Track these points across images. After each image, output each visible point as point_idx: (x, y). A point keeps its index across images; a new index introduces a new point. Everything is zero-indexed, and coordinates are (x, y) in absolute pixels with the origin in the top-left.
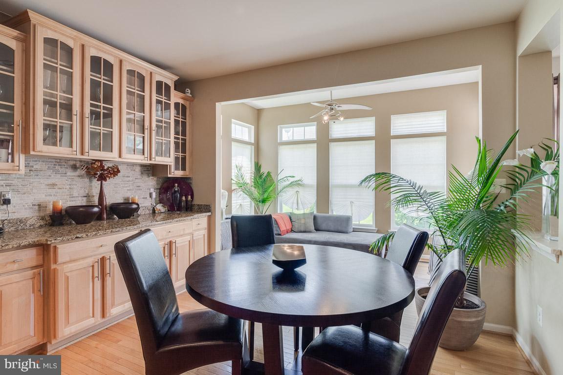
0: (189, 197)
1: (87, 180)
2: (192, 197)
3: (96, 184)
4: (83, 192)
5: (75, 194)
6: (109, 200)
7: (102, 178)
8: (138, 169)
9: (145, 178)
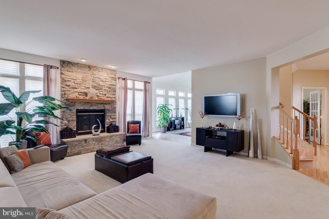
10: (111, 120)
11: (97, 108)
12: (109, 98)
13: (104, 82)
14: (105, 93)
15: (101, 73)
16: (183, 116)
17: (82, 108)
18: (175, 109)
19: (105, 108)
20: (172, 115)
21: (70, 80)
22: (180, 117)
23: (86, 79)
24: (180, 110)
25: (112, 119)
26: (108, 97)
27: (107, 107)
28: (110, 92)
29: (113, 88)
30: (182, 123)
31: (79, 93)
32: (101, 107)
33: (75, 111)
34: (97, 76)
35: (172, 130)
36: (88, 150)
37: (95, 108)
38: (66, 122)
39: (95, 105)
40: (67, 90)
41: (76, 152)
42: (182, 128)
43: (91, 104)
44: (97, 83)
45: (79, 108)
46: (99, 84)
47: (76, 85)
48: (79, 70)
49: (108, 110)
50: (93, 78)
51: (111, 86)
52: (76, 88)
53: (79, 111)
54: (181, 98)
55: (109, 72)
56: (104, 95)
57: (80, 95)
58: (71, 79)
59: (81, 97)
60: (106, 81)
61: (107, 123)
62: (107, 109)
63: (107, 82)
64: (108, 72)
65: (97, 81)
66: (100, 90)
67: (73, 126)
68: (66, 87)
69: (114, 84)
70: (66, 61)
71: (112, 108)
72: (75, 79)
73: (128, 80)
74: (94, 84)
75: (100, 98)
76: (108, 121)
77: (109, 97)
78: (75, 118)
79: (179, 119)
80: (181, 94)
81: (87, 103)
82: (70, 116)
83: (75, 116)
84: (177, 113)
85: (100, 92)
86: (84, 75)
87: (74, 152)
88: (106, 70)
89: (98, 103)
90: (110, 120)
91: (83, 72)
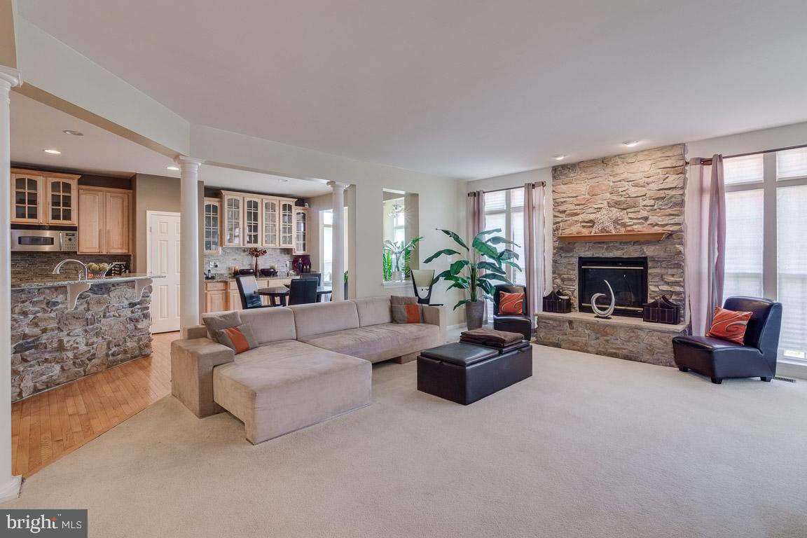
0: (308, 267)
1: (250, 257)
2: (310, 267)
3: (254, 258)
4: (248, 263)
5: (245, 263)
6: (260, 267)
7: (257, 256)
8: (278, 250)
9: (283, 255)
10: (666, 288)
11: (623, 254)
12: (656, 227)
13: (644, 186)
14: (645, 214)
15: (633, 166)
17: (589, 254)
19: (644, 253)
21: (565, 199)
23: (597, 191)
25: (668, 283)
26: (653, 225)
27: (649, 251)
28: (660, 209)
29: (671, 197)
31: (583, 224)
32: (633, 252)
33: (575, 261)
34: (625, 175)
36: (574, 345)
37: (618, 254)
38: (558, 281)
39: (616, 247)
40: (562, 221)
41: (554, 340)
43: (608, 246)
44: (623, 193)
45: (582, 255)
46: (627, 196)
47: (578, 207)
48: (584, 175)
49: (654, 260)
50: (611, 184)
51: (662, 194)
52: (577, 214)
53: (584, 260)
55: (659, 154)
56: (641, 221)
57: (584, 227)
58: (569, 197)
59: (585, 232)
60: (648, 184)
61: (652, 293)
62: (652, 257)
63: (651, 185)
64: (653, 157)
65: (620, 190)
66: (629, 210)
67: (572, 291)
68: (560, 215)
69: (673, 186)
70: (558, 166)
71: (666, 254)
72: (575, 195)
73: (724, 160)
74: (615, 198)
75: (629, 228)
76: (655, 289)
77: (657, 225)
78: (575, 274)
81: (599, 243)
82: (566, 270)
83: (576, 272)
85: (631, 215)
86: (592, 182)
87: (549, 339)
88: (645, 153)
89: (626, 243)
90: (661, 288)
91: (591, 176)
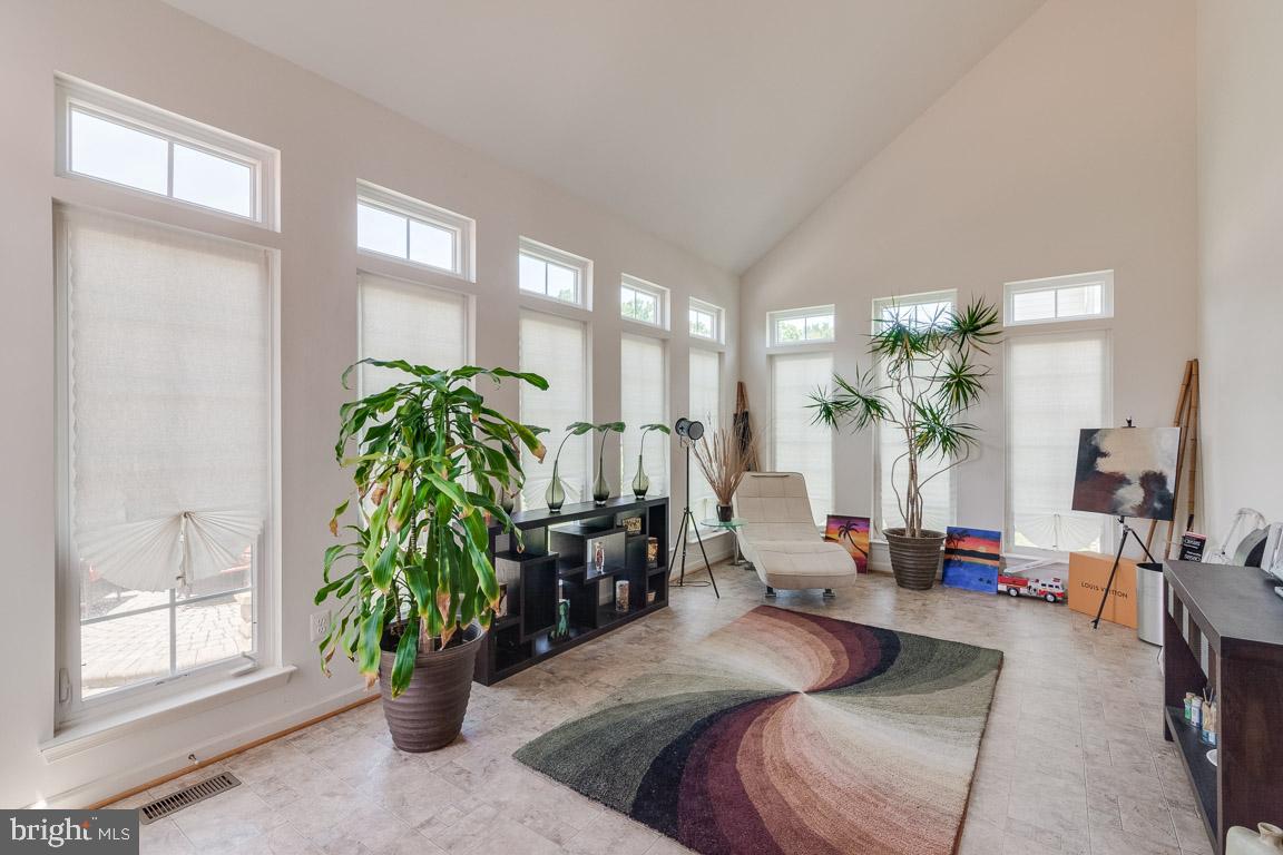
16: (654, 493)
18: (582, 428)
20: (555, 484)
22: (632, 500)
24: (630, 441)
30: (652, 551)
35: (560, 645)
42: (651, 597)
54: (640, 331)
79: (621, 518)
80: (638, 301)
84: (605, 464)
